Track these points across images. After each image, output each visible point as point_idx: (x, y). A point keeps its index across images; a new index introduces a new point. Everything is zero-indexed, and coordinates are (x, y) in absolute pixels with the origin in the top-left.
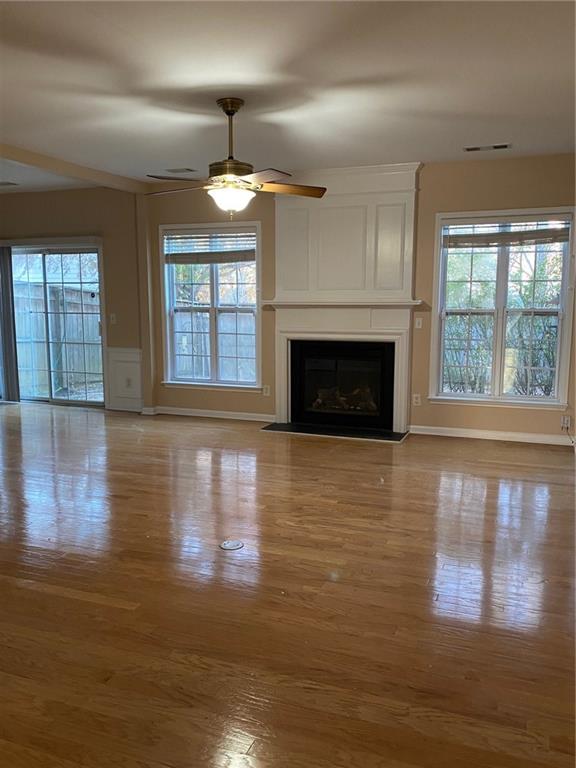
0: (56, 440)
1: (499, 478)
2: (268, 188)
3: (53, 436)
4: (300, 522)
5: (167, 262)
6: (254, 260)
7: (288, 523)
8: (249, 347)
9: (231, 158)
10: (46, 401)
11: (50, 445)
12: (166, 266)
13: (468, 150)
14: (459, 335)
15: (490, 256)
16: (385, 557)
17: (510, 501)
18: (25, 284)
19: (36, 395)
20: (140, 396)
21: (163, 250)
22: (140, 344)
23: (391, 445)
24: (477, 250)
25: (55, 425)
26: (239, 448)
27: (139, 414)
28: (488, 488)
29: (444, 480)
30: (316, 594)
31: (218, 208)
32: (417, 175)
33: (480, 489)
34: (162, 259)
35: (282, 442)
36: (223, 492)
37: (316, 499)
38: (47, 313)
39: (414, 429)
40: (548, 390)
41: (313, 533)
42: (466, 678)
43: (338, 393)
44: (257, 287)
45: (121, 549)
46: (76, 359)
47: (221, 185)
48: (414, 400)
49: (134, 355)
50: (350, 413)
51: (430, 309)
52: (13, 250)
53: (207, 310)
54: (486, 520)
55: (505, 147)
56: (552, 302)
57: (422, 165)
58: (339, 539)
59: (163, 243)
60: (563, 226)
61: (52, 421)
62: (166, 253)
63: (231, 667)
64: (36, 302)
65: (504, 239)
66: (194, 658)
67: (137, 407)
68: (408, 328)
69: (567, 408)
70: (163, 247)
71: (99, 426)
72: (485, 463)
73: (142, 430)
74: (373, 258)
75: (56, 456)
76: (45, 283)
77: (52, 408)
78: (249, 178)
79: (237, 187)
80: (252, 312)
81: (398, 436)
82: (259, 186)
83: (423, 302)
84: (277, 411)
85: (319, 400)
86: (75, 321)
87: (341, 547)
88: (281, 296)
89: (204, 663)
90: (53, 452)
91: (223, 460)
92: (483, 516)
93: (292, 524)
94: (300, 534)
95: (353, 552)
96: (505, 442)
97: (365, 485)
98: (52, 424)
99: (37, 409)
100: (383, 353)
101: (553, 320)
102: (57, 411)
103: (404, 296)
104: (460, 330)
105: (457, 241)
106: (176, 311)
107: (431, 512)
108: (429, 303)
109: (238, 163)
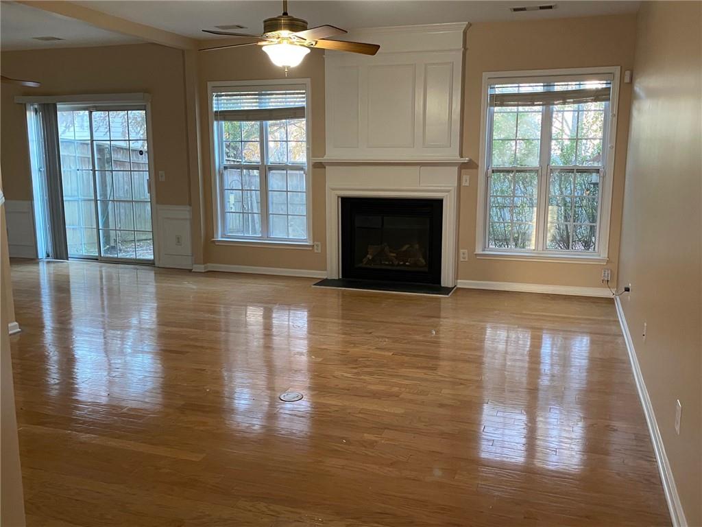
0: (105, 297)
1: (541, 329)
2: (322, 44)
3: (102, 294)
4: (356, 373)
5: (216, 120)
6: (304, 117)
7: (346, 375)
8: (300, 204)
9: (285, 14)
10: (95, 259)
11: (100, 302)
12: (215, 123)
13: (515, 10)
14: (502, 191)
15: (534, 114)
16: (441, 405)
17: (552, 350)
18: (70, 142)
19: (84, 253)
20: (190, 253)
21: (212, 108)
22: (190, 201)
23: (439, 298)
24: (521, 109)
25: (104, 283)
26: (289, 303)
27: (190, 271)
28: (532, 338)
29: (489, 331)
30: (376, 442)
31: (272, 64)
32: (465, 33)
33: (524, 339)
34: (211, 116)
35: (334, 297)
36: (274, 346)
37: (371, 351)
38: (94, 171)
39: (462, 284)
40: (587, 245)
41: (370, 384)
42: (525, 518)
43: (387, 249)
44: (307, 145)
45: (183, 403)
46: (123, 217)
47: (275, 40)
48: (461, 255)
49: (184, 212)
50: (398, 268)
51: (477, 167)
52: (58, 106)
53: (256, 168)
54: (530, 369)
55: (551, 7)
56: (594, 160)
57: (470, 25)
58: (396, 389)
59: (212, 100)
60: (604, 86)
61: (101, 278)
62: (215, 110)
63: (300, 513)
64: (82, 159)
65: (548, 99)
66: (262, 506)
67: (186, 263)
68: (456, 185)
69: (608, 262)
70: (212, 105)
71: (149, 283)
72: (531, 315)
73: (194, 287)
74: (422, 117)
75: (106, 313)
76: (92, 141)
77: (101, 267)
78: (303, 34)
79: (292, 43)
80: (302, 169)
81: (447, 291)
82: (314, 43)
83: (470, 160)
84: (329, 267)
85: (370, 257)
86: (121, 179)
87: (398, 396)
88: (331, 154)
89: (272, 511)
90: (103, 310)
91: (274, 315)
92: (526, 365)
93: (349, 375)
94: (358, 385)
95: (411, 401)
96: (548, 295)
97: (417, 337)
98: (102, 282)
99: (85, 266)
100: (430, 210)
101: (594, 178)
102: (106, 269)
103: (453, 154)
104: (504, 188)
105: (503, 100)
106: (225, 168)
107: (478, 362)
108: (475, 161)
109: (292, 19)
